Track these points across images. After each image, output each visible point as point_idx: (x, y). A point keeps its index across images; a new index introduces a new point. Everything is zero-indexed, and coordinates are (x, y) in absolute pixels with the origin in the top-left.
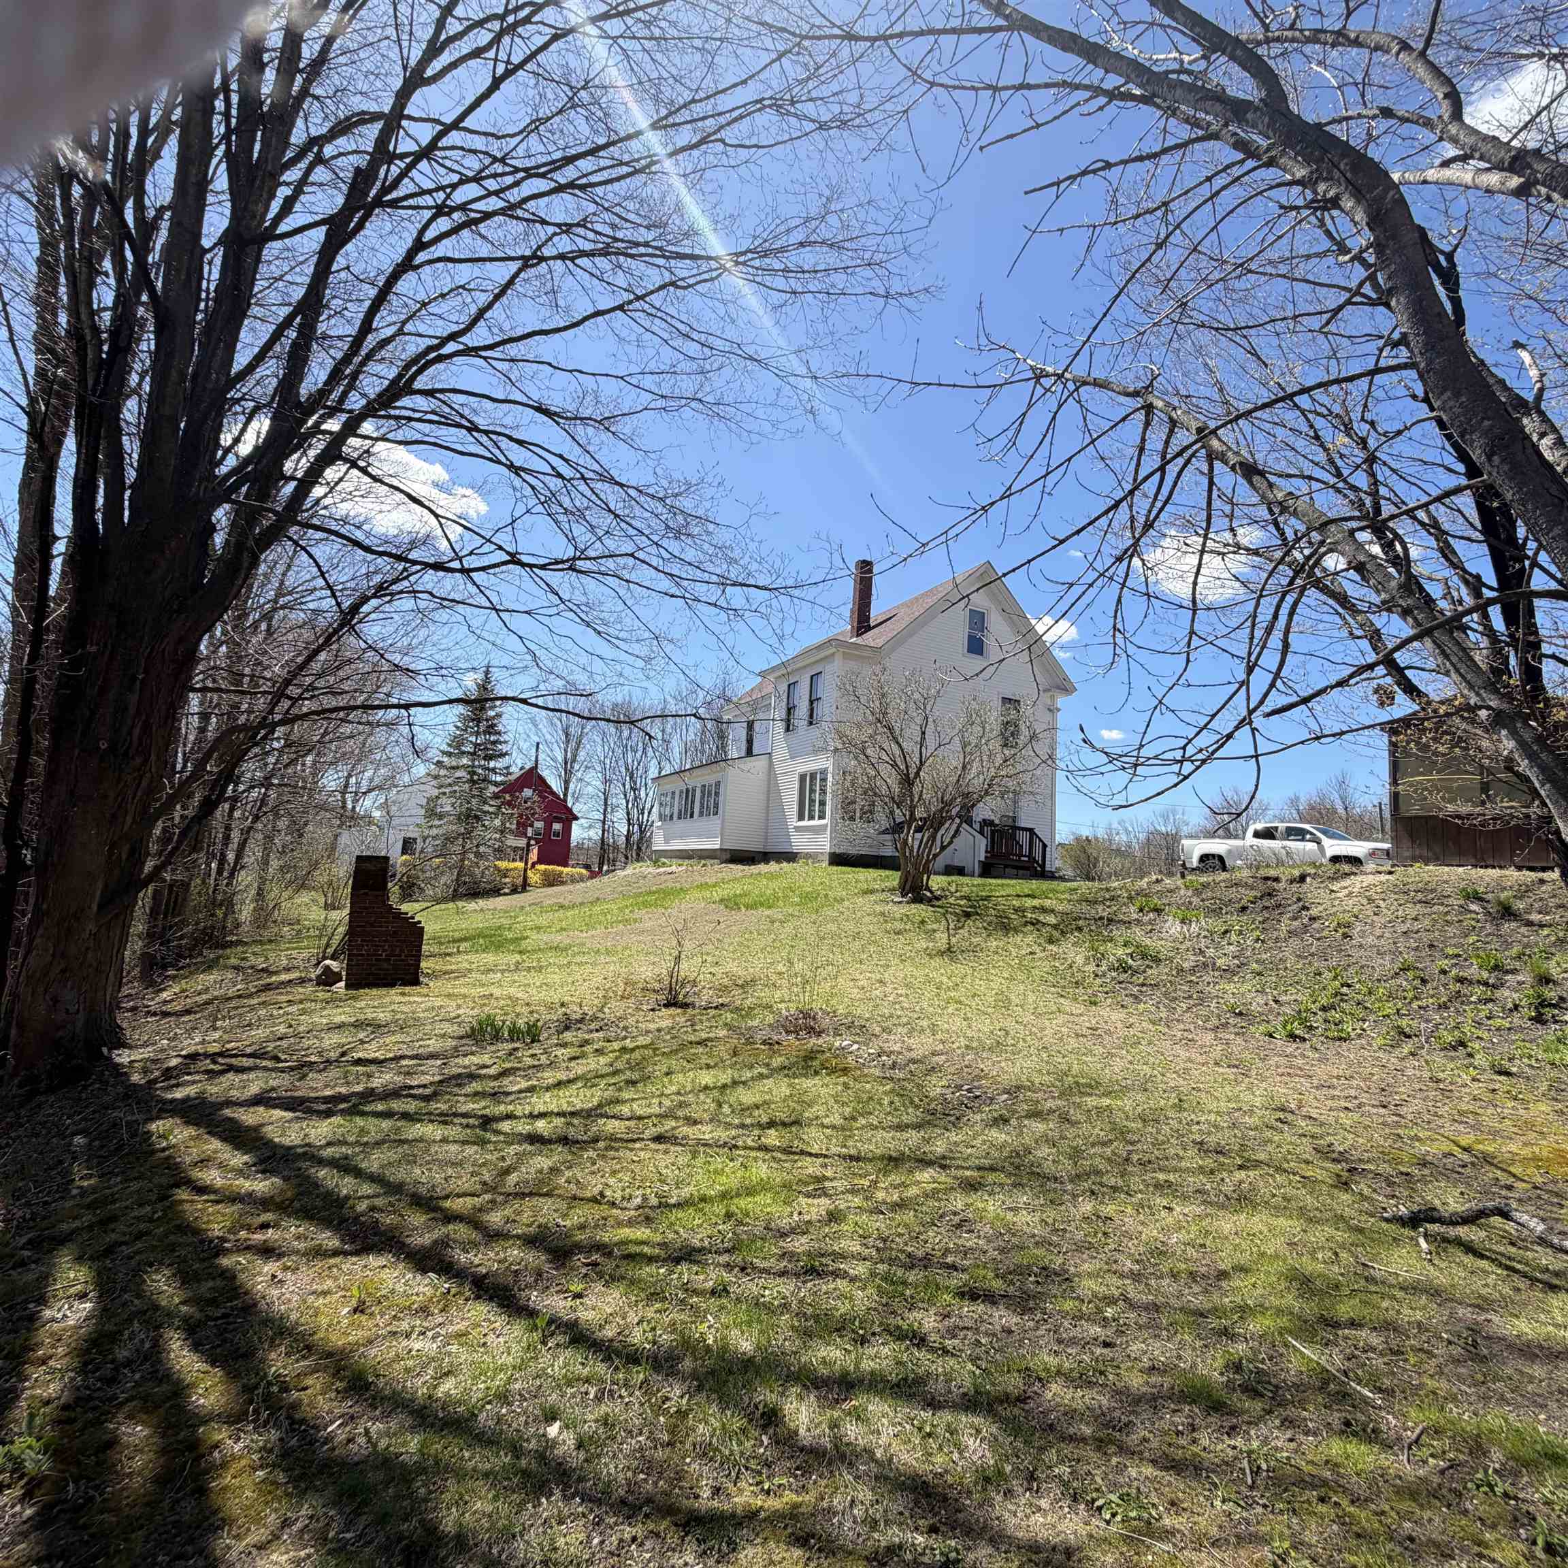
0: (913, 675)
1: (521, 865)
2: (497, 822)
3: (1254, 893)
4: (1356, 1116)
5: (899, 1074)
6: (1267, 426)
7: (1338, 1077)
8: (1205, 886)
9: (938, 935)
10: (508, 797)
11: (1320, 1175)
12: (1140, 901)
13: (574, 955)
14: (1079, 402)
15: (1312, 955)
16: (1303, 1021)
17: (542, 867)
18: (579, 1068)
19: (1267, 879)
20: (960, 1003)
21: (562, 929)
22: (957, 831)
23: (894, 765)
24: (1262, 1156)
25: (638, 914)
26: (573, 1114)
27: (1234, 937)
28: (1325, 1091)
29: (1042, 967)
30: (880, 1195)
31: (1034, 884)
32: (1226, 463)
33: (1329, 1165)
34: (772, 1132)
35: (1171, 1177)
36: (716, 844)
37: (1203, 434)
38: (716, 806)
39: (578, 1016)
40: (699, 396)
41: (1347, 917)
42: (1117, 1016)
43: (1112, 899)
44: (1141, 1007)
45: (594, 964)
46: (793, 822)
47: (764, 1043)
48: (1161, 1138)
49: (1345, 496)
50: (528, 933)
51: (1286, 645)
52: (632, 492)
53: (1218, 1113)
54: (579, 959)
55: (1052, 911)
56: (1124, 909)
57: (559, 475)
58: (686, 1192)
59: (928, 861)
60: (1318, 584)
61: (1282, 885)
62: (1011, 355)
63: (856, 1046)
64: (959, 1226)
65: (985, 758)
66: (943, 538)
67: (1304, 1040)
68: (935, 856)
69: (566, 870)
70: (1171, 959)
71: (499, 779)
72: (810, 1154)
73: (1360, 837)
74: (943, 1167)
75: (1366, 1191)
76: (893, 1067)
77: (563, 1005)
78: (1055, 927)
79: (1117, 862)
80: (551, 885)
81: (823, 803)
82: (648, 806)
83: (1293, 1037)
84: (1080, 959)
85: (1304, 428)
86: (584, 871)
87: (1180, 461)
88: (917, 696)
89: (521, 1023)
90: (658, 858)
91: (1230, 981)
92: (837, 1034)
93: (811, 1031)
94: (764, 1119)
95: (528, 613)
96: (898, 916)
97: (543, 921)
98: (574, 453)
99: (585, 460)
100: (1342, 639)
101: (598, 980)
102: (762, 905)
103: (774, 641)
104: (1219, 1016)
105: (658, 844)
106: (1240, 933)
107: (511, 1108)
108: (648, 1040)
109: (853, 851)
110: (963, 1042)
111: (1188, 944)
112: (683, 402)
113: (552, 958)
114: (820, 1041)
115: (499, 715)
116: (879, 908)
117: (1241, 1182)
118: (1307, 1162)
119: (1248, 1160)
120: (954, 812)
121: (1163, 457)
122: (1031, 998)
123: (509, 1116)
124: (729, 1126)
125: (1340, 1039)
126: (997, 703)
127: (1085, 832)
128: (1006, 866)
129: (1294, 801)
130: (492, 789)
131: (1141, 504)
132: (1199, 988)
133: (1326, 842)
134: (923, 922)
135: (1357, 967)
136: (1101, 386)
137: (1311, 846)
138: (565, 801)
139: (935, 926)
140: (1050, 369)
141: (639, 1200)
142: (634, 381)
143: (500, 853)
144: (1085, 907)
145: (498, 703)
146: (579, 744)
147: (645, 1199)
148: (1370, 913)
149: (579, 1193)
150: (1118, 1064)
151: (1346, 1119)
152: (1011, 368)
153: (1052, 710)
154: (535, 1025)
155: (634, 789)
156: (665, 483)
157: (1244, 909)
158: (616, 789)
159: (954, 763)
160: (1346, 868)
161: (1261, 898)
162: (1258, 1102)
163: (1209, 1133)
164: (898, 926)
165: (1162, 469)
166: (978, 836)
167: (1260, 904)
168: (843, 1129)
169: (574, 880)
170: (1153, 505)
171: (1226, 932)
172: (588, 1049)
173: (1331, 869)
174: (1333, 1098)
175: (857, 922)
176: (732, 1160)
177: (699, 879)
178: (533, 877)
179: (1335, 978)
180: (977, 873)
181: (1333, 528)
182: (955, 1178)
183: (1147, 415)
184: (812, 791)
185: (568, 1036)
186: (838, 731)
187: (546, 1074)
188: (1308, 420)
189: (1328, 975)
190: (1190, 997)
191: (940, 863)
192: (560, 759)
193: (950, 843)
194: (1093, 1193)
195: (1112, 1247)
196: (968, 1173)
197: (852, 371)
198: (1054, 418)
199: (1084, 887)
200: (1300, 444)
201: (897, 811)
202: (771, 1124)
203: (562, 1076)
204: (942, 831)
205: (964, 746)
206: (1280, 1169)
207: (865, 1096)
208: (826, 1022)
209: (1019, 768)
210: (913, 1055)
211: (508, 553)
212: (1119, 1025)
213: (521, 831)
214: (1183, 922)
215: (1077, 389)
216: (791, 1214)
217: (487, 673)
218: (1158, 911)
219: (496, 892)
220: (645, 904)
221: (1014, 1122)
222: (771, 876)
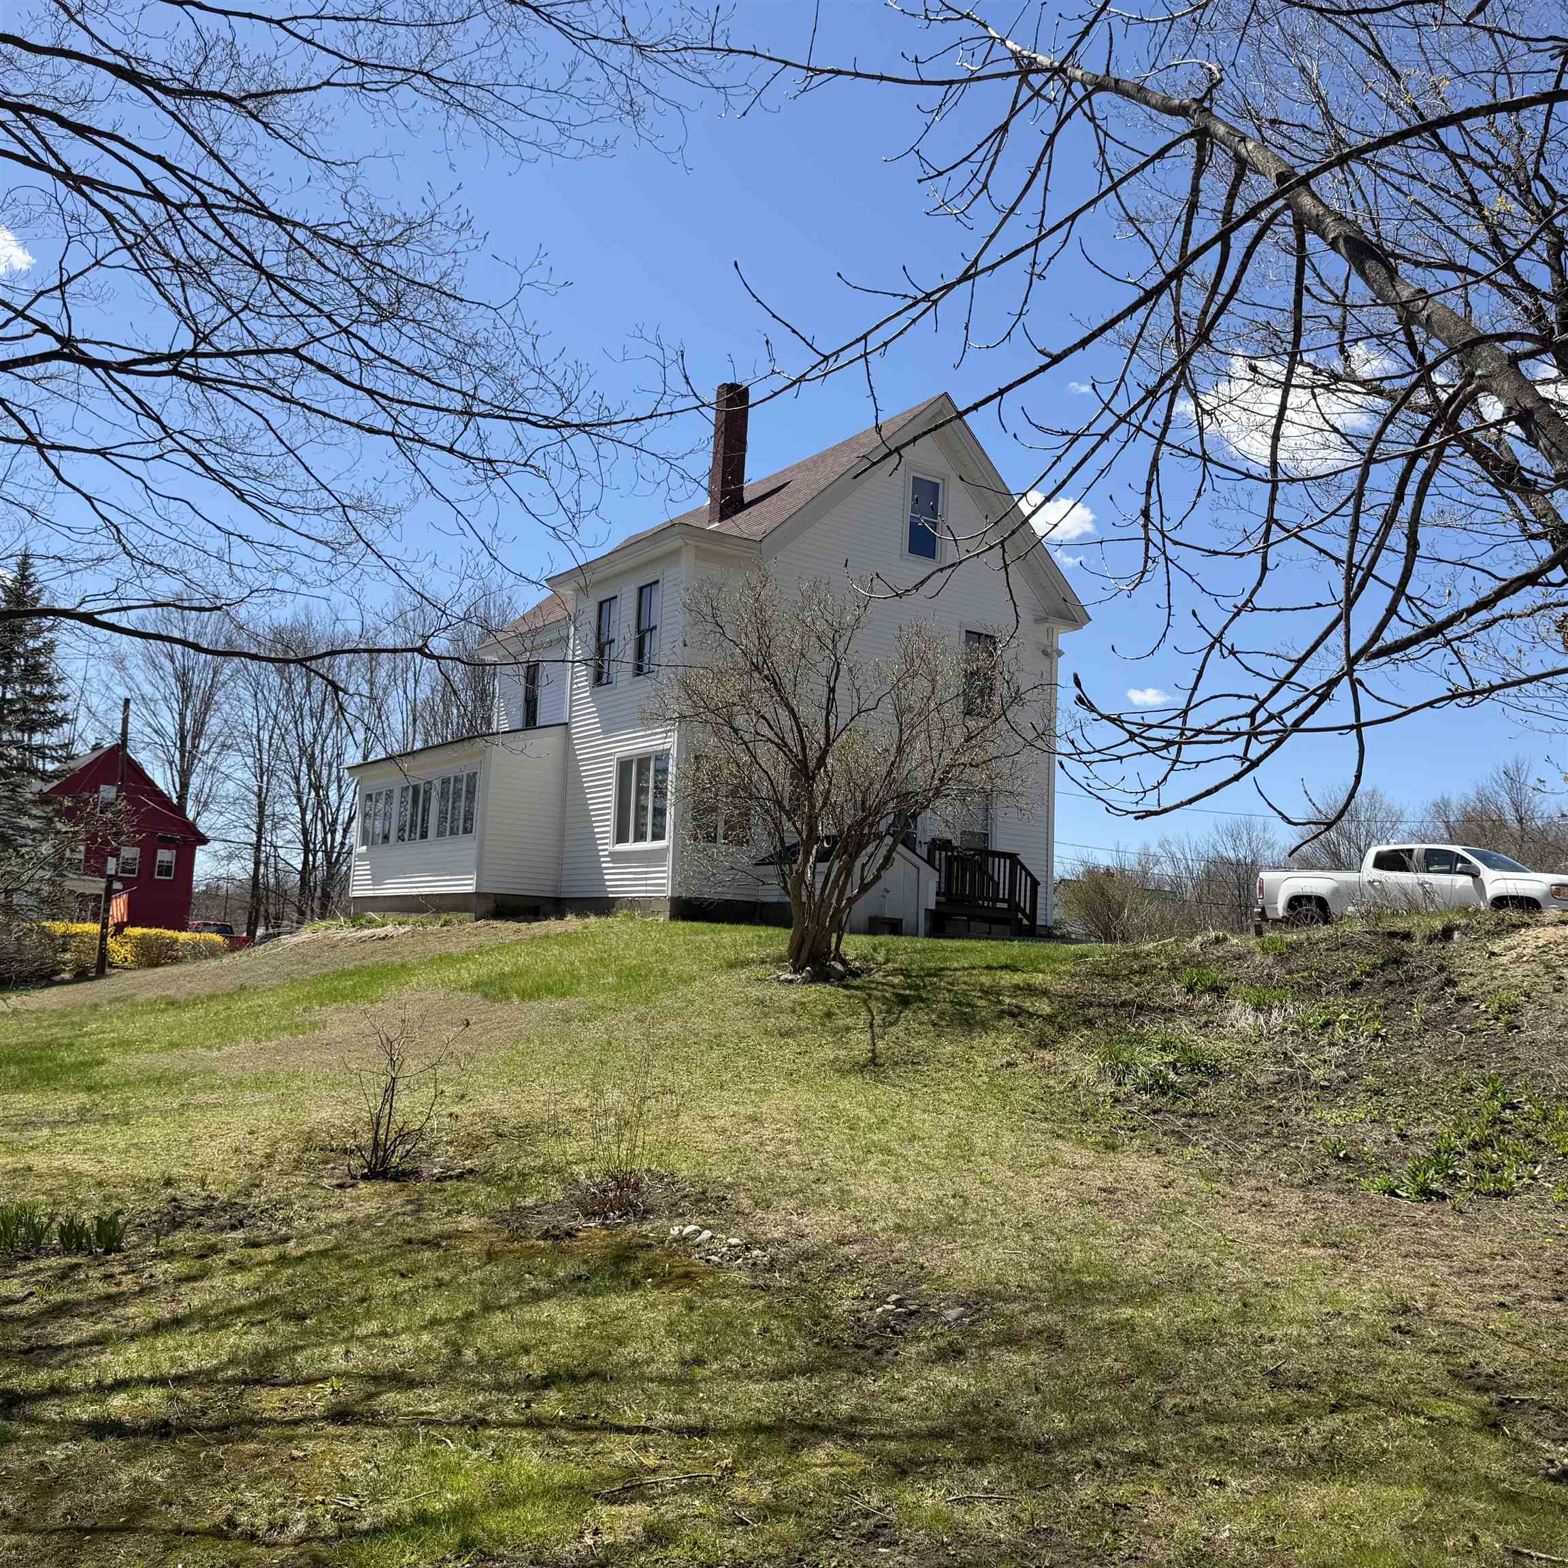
0: (815, 588)
1: (94, 928)
2: (46, 849)
3: (1372, 959)
4: (1516, 1317)
5: (780, 1280)
6: (1396, 179)
7: (1492, 1256)
8: (1294, 948)
9: (853, 1036)
10: (67, 803)
11: (1459, 1412)
12: (1190, 974)
13: (193, 1091)
14: (1092, 119)
15: (1460, 1058)
16: (1443, 1168)
17: (137, 931)
18: (195, 1298)
19: (1392, 935)
20: (889, 1152)
21: (173, 1045)
22: (888, 859)
23: (782, 745)
24: (1367, 1388)
25: (319, 1013)
26: (180, 1380)
27: (1339, 1033)
28: (1471, 1279)
29: (1027, 1088)
30: (739, 1492)
31: (1015, 948)
32: (1323, 237)
33: (1470, 1396)
34: (553, 1395)
35: (1225, 1432)
36: (466, 885)
37: (1290, 183)
38: (469, 817)
39: (198, 1203)
40: (427, 67)
41: (1514, 996)
42: (1149, 1168)
43: (1143, 971)
44: (1189, 1152)
45: (232, 1107)
46: (607, 844)
47: (546, 1235)
48: (1210, 1366)
49: (1517, 302)
50: (106, 1053)
51: (1413, 544)
52: (300, 235)
53: (1304, 1323)
54: (201, 1097)
55: (1045, 993)
56: (1162, 988)
57: (158, 196)
58: (388, 1510)
59: (838, 910)
60: (1467, 441)
61: (1416, 945)
62: (981, 31)
63: (707, 1234)
64: (872, 1536)
65: (936, 734)
66: (859, 349)
67: (1443, 1197)
68: (851, 901)
69: (184, 936)
70: (1238, 1072)
71: (50, 767)
72: (619, 1429)
73: (1540, 865)
74: (851, 1437)
75: (1525, 1436)
76: (770, 1268)
77: (168, 1183)
78: (1049, 1019)
79: (1150, 909)
80: (154, 964)
81: (660, 812)
82: (343, 817)
83: (1426, 1193)
84: (1089, 1073)
85: (1456, 187)
86: (218, 938)
87: (1252, 227)
88: (821, 626)
89: (87, 1218)
90: (360, 910)
91: (1332, 1105)
92: (675, 1212)
93: (629, 1209)
94: (538, 1371)
95: (102, 452)
96: (786, 1004)
97: (134, 1030)
98: (189, 157)
99: (209, 170)
100: (1509, 540)
101: (238, 1136)
102: (549, 990)
103: (560, 519)
104: (1313, 1164)
105: (361, 885)
106: (1349, 1025)
107: (61, 1373)
108: (329, 1240)
109: (709, 893)
110: (892, 1219)
111: (1267, 1045)
112: (398, 76)
113: (150, 1098)
114: (646, 1227)
115: (50, 647)
116: (755, 992)
117: (1334, 1433)
118: (1438, 1394)
119: (1348, 1395)
120: (883, 827)
121: (1226, 220)
122: (1008, 1140)
123: (57, 1391)
124: (476, 1386)
125: (1498, 1194)
126: (956, 641)
127: (1105, 860)
128: (971, 918)
129: (1441, 808)
130: (37, 785)
131: (1193, 299)
132: (1283, 1118)
133: (1487, 874)
134: (829, 1015)
135: (1527, 1077)
136: (1126, 94)
137: (1464, 881)
138: (181, 808)
139: (849, 1021)
140: (1043, 60)
141: (301, 1527)
142: (303, 30)
143: (54, 906)
144: (1098, 986)
145: (47, 622)
146: (207, 703)
147: (313, 1524)
148: (1548, 988)
149: (188, 1523)
150: (1147, 1248)
151: (1499, 1321)
152: (981, 54)
153: (1050, 653)
154: (112, 1221)
155: (316, 786)
156: (364, 221)
157: (1356, 985)
158: (282, 786)
159: (885, 742)
160: (1513, 915)
161: (1383, 967)
162: (1366, 1300)
163: (1288, 1357)
164: (789, 1021)
165: (1223, 238)
166: (925, 868)
167: (1381, 977)
168: (678, 1381)
169: (198, 953)
170: (1210, 300)
171: (1327, 1024)
172: (218, 1261)
173: (1490, 919)
174: (1483, 1289)
175: (717, 1016)
176: (476, 1446)
177: (436, 948)
178: (119, 950)
179: (1493, 1096)
180: (922, 930)
181: (1484, 351)
182: (870, 1454)
183: (1201, 148)
184: (642, 791)
185: (181, 1239)
186: (685, 686)
187: (131, 1311)
188: (1462, 174)
189: (1482, 1091)
190: (1268, 1133)
191: (861, 911)
192: (171, 731)
193: (877, 877)
194: (1098, 1465)
195: (1125, 1553)
196: (892, 1446)
197: (704, 38)
198: (1050, 143)
199: (1099, 951)
200: (1448, 211)
201: (787, 825)
202: (549, 1381)
203: (163, 1312)
204: (863, 858)
205: (900, 714)
206: (1395, 1408)
207: (719, 1322)
208: (657, 1195)
209: (992, 750)
210: (803, 1244)
211: (58, 338)
212: (1153, 1184)
213: (94, 863)
214: (1257, 1008)
215: (1088, 97)
216: (581, 1535)
217: (24, 565)
218: (1218, 990)
219: (44, 977)
220: (334, 996)
221: (973, 1353)
222: (569, 939)
